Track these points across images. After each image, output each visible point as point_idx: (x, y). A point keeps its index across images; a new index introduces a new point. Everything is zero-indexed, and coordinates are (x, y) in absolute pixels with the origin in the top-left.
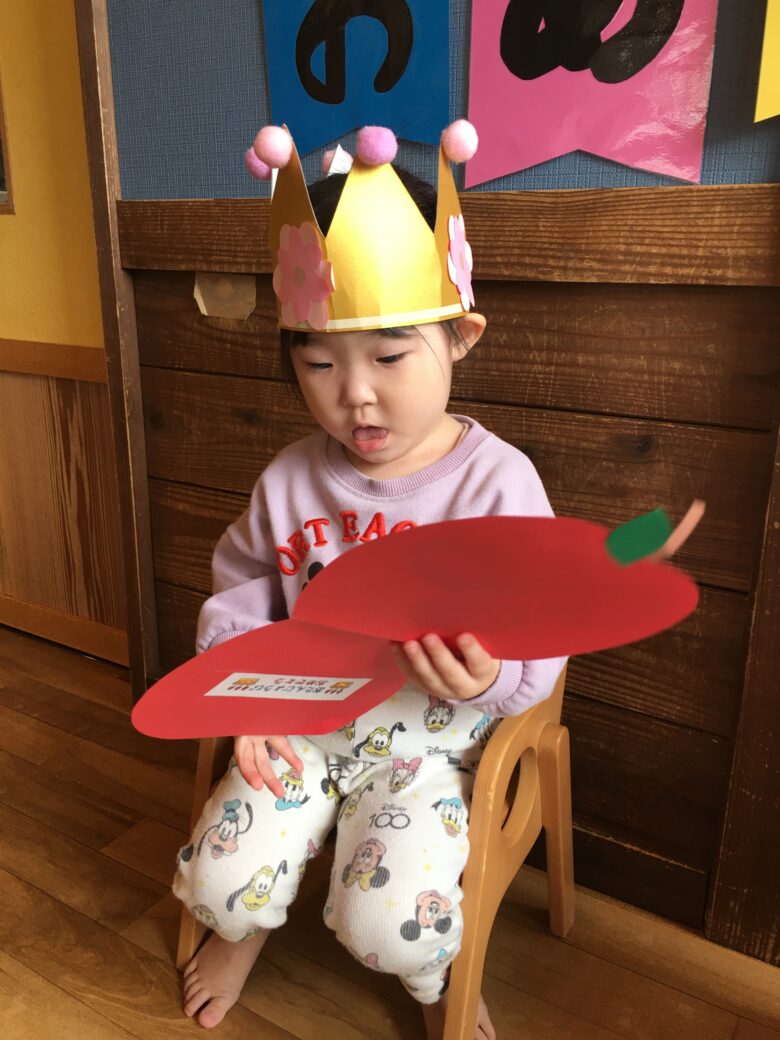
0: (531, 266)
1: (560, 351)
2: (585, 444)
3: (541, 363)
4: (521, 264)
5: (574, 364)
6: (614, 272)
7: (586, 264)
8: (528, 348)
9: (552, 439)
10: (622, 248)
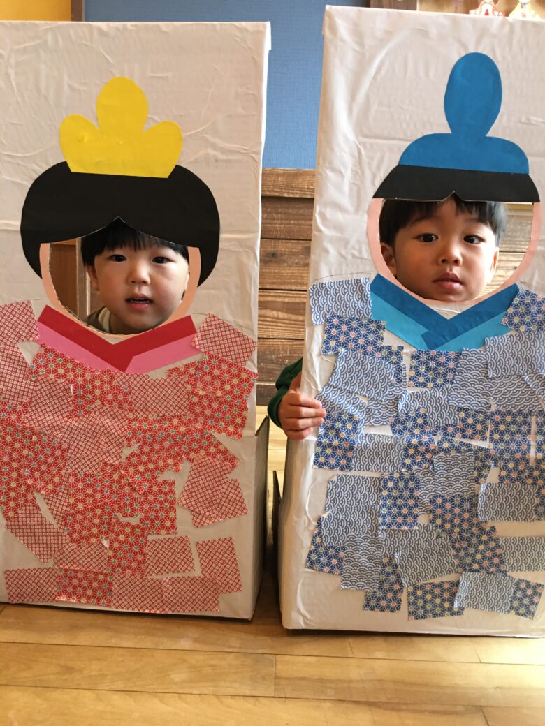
0: (277, 192)
1: (285, 220)
2: (294, 250)
3: (279, 224)
4: (274, 191)
5: (290, 224)
6: (304, 194)
7: (295, 191)
8: (274, 219)
9: (283, 249)
10: (306, 187)
